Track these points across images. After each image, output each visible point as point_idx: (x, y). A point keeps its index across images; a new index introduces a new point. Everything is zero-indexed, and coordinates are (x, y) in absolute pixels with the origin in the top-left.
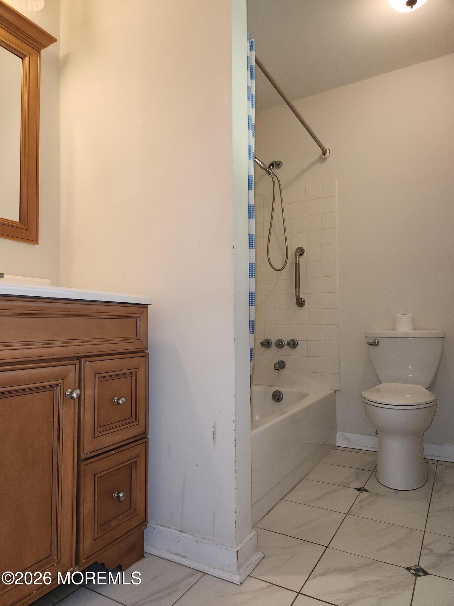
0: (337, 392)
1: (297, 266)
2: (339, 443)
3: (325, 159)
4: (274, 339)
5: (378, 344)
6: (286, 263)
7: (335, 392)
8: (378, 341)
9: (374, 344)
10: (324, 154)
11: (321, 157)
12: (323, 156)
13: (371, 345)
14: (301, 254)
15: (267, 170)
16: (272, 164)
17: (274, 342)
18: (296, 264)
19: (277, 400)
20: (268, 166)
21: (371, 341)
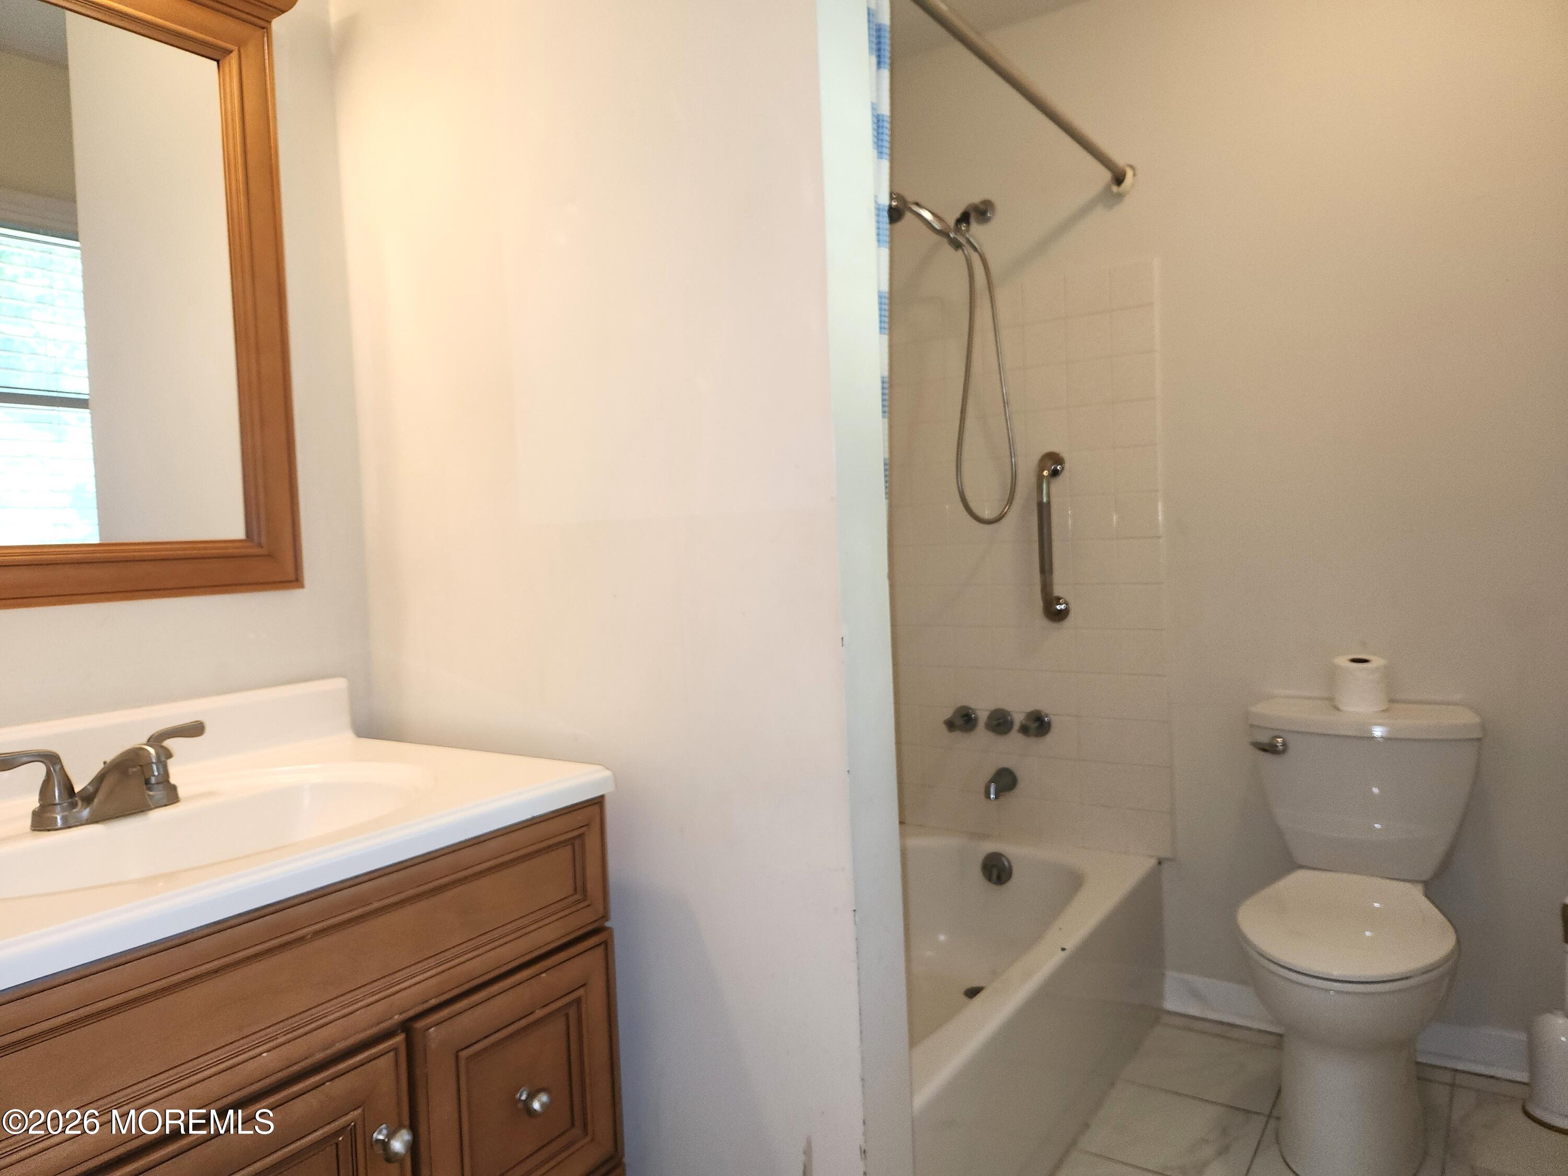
0: (1165, 865)
1: (1044, 511)
2: (1172, 1003)
3: (1120, 197)
4: (982, 710)
5: (1284, 751)
6: (1010, 501)
7: (1160, 863)
8: (1284, 744)
9: (1269, 749)
10: (1119, 179)
11: (1107, 189)
12: (1115, 189)
13: (1265, 750)
14: (1055, 473)
15: (952, 235)
16: (965, 218)
17: (983, 717)
18: (1040, 505)
19: (994, 877)
20: (951, 222)
21: (1264, 738)
